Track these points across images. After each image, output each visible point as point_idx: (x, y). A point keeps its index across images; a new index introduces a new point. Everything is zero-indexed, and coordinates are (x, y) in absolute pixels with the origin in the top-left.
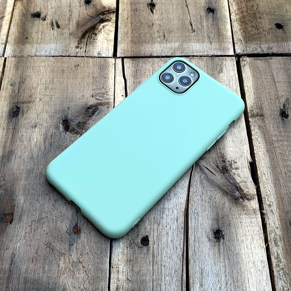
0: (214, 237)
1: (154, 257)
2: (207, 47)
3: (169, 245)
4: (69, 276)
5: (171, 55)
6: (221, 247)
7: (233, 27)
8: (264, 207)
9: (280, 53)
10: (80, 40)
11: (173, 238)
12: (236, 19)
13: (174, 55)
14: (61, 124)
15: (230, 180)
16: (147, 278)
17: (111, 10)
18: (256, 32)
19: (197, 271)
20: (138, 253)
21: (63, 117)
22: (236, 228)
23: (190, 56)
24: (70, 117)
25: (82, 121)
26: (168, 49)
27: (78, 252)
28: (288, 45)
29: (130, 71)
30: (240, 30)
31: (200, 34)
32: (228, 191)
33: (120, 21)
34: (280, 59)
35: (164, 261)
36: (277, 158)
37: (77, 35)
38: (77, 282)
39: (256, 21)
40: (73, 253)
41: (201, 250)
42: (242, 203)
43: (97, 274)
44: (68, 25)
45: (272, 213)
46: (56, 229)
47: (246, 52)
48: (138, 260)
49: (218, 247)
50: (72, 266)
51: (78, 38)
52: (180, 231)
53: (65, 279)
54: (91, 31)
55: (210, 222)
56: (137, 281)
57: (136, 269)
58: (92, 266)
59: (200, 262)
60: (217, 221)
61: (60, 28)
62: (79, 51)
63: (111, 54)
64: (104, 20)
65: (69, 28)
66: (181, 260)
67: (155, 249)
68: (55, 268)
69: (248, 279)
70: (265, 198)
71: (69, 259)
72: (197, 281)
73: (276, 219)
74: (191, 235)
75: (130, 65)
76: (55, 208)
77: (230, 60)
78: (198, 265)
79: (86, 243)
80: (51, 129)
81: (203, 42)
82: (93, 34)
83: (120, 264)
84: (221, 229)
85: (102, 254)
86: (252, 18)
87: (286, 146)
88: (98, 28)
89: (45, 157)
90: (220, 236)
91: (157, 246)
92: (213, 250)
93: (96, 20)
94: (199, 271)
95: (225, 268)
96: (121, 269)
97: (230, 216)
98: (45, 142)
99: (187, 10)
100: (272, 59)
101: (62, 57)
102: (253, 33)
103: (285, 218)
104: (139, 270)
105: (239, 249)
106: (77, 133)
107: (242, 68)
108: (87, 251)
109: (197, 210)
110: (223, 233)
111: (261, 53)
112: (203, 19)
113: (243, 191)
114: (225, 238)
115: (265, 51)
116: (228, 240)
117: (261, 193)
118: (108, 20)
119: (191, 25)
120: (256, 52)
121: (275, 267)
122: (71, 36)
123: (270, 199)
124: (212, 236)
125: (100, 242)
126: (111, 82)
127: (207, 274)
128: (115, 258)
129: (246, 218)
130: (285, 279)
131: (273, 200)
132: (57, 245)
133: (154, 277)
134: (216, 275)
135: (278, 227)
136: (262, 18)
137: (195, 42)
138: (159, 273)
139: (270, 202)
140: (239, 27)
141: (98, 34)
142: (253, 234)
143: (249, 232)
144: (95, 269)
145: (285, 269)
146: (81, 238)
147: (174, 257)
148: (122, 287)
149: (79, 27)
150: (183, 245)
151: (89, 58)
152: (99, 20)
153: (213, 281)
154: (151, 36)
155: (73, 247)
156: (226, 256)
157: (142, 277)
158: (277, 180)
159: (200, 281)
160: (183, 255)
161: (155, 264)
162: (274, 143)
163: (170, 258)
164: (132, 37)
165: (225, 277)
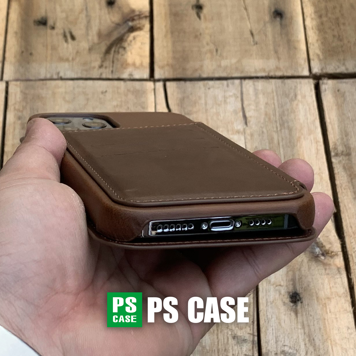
0: (290, 301)
2: (273, 65)
5: (227, 76)
6: (299, 312)
7: (308, 38)
10: (104, 56)
12: (312, 27)
17: (142, 14)
18: (339, 44)
19: (270, 340)
22: (317, 290)
29: (175, 98)
30: (317, 40)
31: (265, 48)
37: (100, 49)
39: (339, 28)
41: (274, 316)
42: (323, 261)
44: (86, 36)
51: (101, 54)
54: (117, 44)
59: (274, 329)
60: (294, 283)
61: (75, 40)
62: (104, 71)
64: (134, 28)
65: (88, 40)
66: (250, 328)
69: (332, 347)
72: (270, 350)
74: (262, 300)
75: (175, 91)
77: (306, 83)
78: (271, 333)
81: (268, 58)
82: (120, 49)
84: (298, 292)
88: (126, 40)
90: (297, 300)
92: (289, 316)
93: (123, 29)
94: (273, 339)
95: (304, 335)
97: (309, 277)
99: (246, 13)
105: (321, 314)
107: (322, 94)
110: (301, 296)
111: (345, 72)
112: (268, 26)
113: (325, 246)
114: (304, 302)
115: (350, 70)
116: (307, 303)
117: (346, 250)
118: (140, 29)
119: (252, 34)
120: (338, 71)
122: (91, 51)
124: (287, 300)
129: (329, 278)
134: (293, 344)
137: (258, 58)
138: (225, 343)
140: (316, 38)
142: (337, 296)
143: (332, 294)
149: (101, 39)
151: (120, 81)
152: (127, 29)
154: (198, 50)
159: (274, 350)
160: (253, 322)
161: (219, 332)
164: (174, 52)
165: (304, 345)
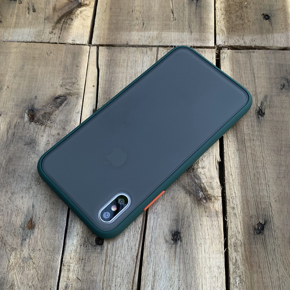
0: (172, 239)
1: (107, 257)
2: (186, 37)
3: (124, 245)
4: (18, 271)
5: (148, 45)
6: (178, 249)
7: (216, 17)
8: (228, 209)
9: (263, 45)
10: (55, 25)
11: (129, 238)
12: (221, 8)
13: (151, 44)
14: (26, 114)
15: (196, 179)
16: (98, 279)
18: (241, 23)
19: (150, 274)
20: (91, 252)
21: (29, 106)
22: (196, 230)
23: (168, 46)
24: (36, 106)
25: (48, 111)
26: (146, 38)
27: (30, 247)
28: (274, 37)
29: (104, 60)
30: (224, 19)
31: (181, 23)
32: (191, 191)
33: (99, 6)
34: (263, 52)
35: (117, 261)
36: (247, 159)
37: (53, 20)
38: (26, 279)
39: (242, 10)
40: (25, 248)
41: (156, 252)
42: (205, 204)
43: (47, 271)
44: (44, 9)
45: (235, 216)
46: (10, 223)
47: (228, 44)
48: (91, 259)
49: (174, 250)
50: (23, 261)
51: (53, 23)
52: (137, 231)
53: (14, 275)
54: (67, 16)
55: (169, 223)
56: (87, 281)
57: (87, 269)
58: (43, 263)
59: (154, 264)
60: (177, 222)
61: (36, 12)
62: (53, 36)
63: (86, 40)
64: (82, 4)
65: (45, 13)
66: (134, 262)
67: (109, 248)
68: (5, 263)
69: (202, 285)
70: (229, 200)
71: (20, 255)
72: (148, 284)
73: (239, 223)
74: (148, 236)
75: (105, 54)
76: (11, 201)
77: (210, 53)
78: (152, 267)
79: (39, 239)
80: (16, 119)
81: (183, 31)
82: (69, 20)
83: (71, 262)
84: (179, 231)
85: (54, 251)
86: (237, 7)
87: (258, 146)
88: (75, 13)
89: (6, 148)
90: (178, 238)
91: (112, 246)
92: (169, 253)
93: (74, 5)
94: (152, 273)
95: (179, 272)
96: (72, 268)
97: (191, 218)
98: (8, 132)
100: (254, 53)
101: (35, 43)
102: (236, 24)
103: (248, 222)
104: (90, 270)
105: (196, 253)
106: (42, 124)
107: (222, 61)
108: (39, 247)
109: (157, 210)
110: (182, 235)
111: (244, 45)
112: (186, 6)
113: (208, 192)
114: (183, 241)
115: (248, 44)
116: (185, 242)
117: (226, 195)
118: (86, 5)
119: (173, 13)
120: (237, 44)
121: (232, 274)
122: (46, 21)
123: (235, 202)
124: (169, 237)
125: (54, 239)
126: (83, 71)
127: (159, 277)
128: (68, 256)
129: (208, 220)
130: (241, 287)
131: (238, 203)
132: (10, 239)
133: (105, 277)
134: (169, 279)
135: (240, 232)
136: (249, 8)
137: (175, 31)
138: (110, 274)
139: (235, 205)
140: (223, 17)
141: (74, 19)
142: (213, 237)
143: (208, 235)
144: (46, 267)
145: (242, 276)
146: (35, 233)
147: (128, 258)
148: (71, 286)
149: (55, 11)
150: (138, 246)
151: (63, 45)
152: (77, 5)
153: (165, 285)
154: (129, 23)
155: (26, 242)
156: (181, 260)
157: (93, 277)
158: (245, 182)
159: (151, 284)
160: (137, 257)
161: (107, 264)
162: (246, 142)
163: (124, 259)
164: (110, 24)
165: (178, 282)
